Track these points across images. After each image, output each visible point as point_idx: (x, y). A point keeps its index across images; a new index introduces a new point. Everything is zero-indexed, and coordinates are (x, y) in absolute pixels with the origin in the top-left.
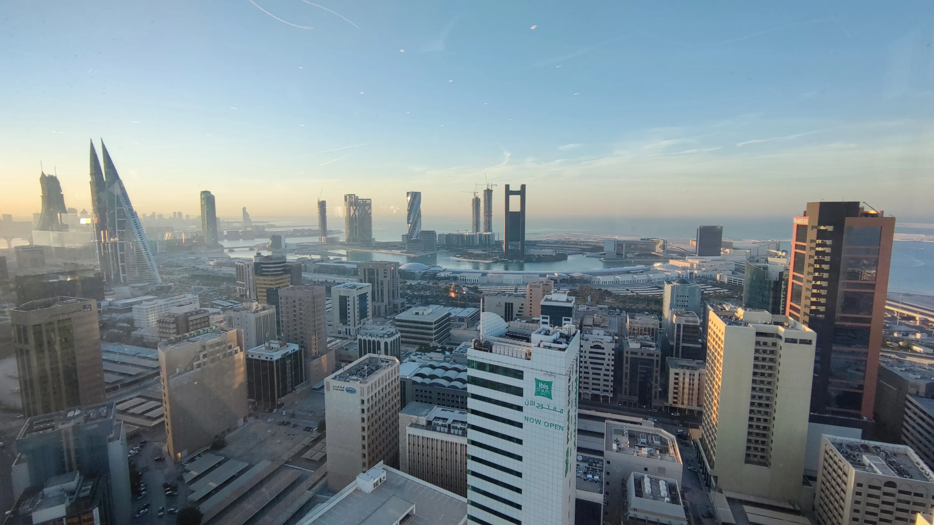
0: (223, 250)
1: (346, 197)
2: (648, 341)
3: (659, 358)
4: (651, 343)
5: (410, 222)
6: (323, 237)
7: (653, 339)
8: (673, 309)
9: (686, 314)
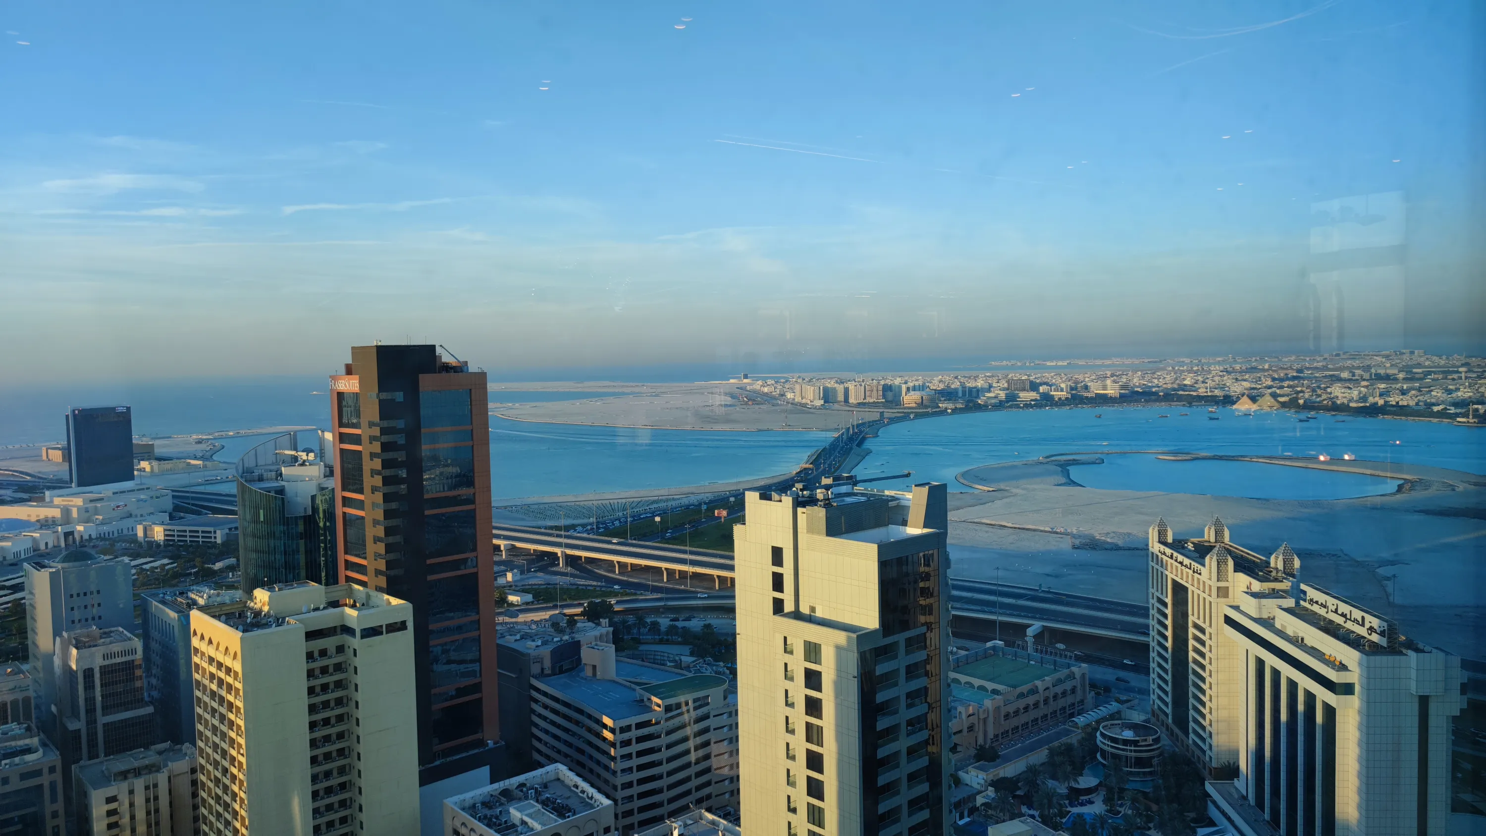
3: (58, 777)
8: (65, 634)
9: (101, 638)
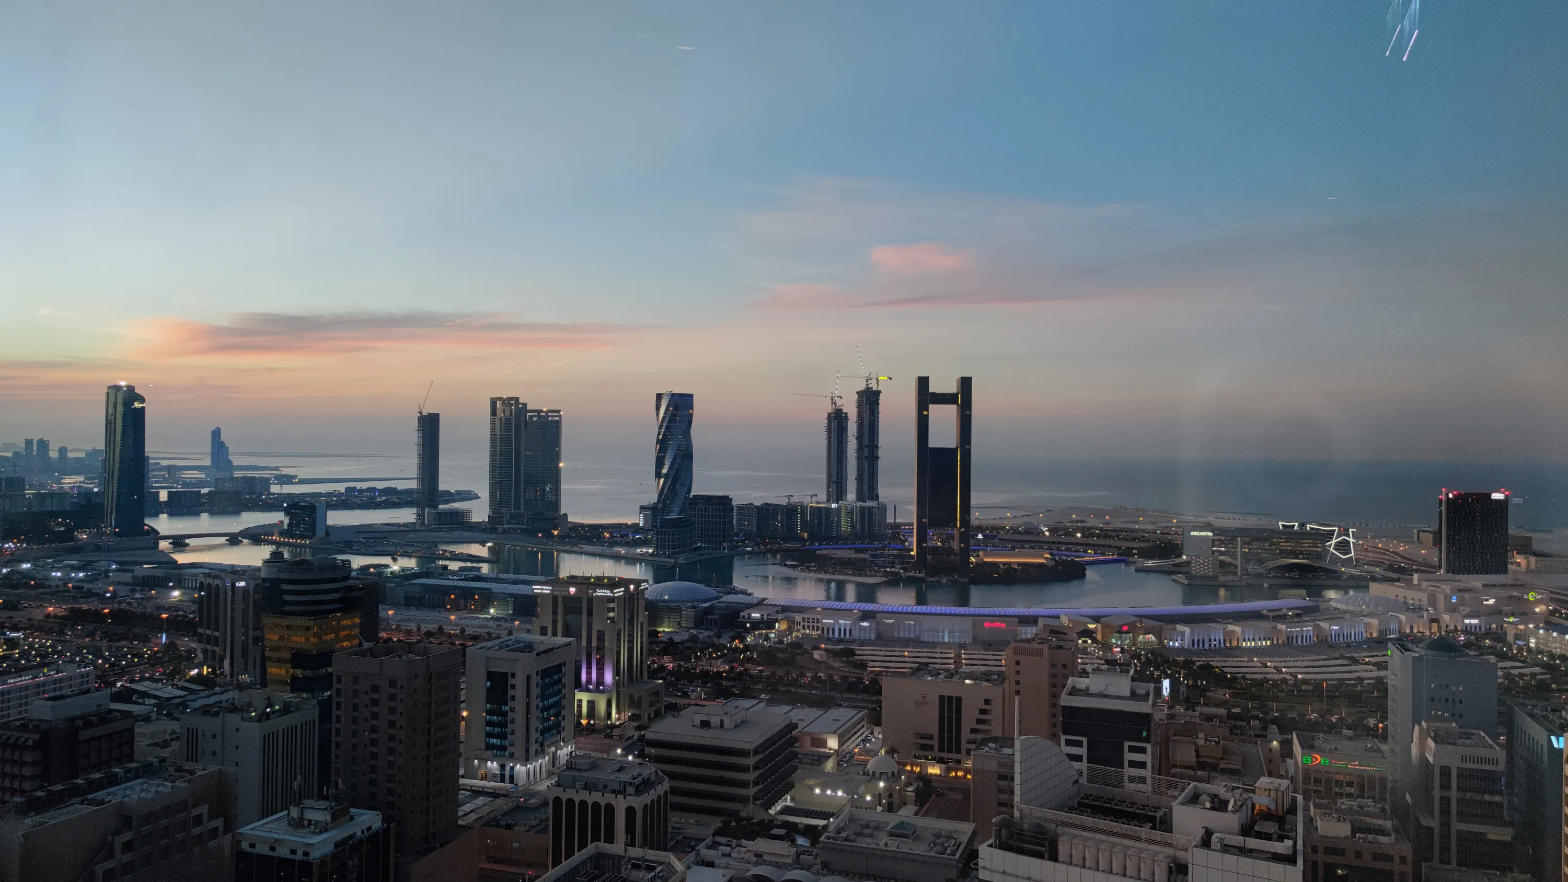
0: (157, 544)
1: (494, 402)
2: (1368, 815)
3: (1408, 869)
4: (1380, 822)
5: (664, 471)
6: (427, 510)
7: (1383, 810)
8: (1424, 724)
9: (1462, 737)
